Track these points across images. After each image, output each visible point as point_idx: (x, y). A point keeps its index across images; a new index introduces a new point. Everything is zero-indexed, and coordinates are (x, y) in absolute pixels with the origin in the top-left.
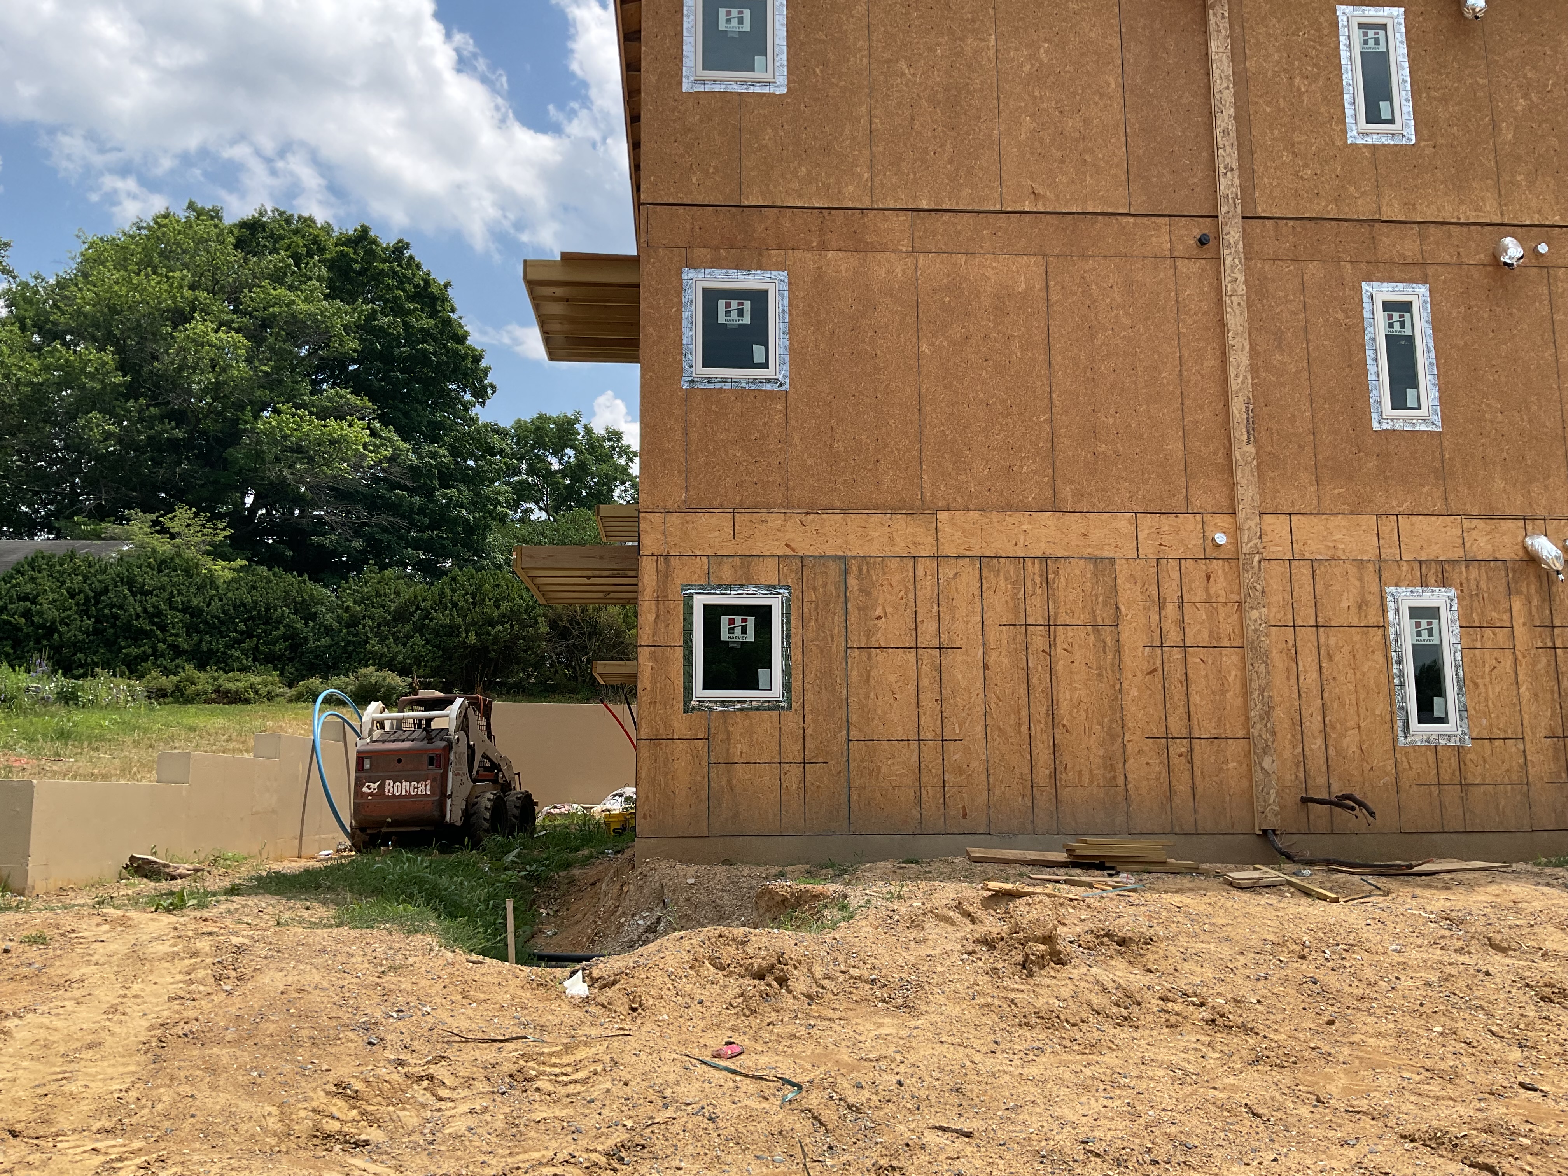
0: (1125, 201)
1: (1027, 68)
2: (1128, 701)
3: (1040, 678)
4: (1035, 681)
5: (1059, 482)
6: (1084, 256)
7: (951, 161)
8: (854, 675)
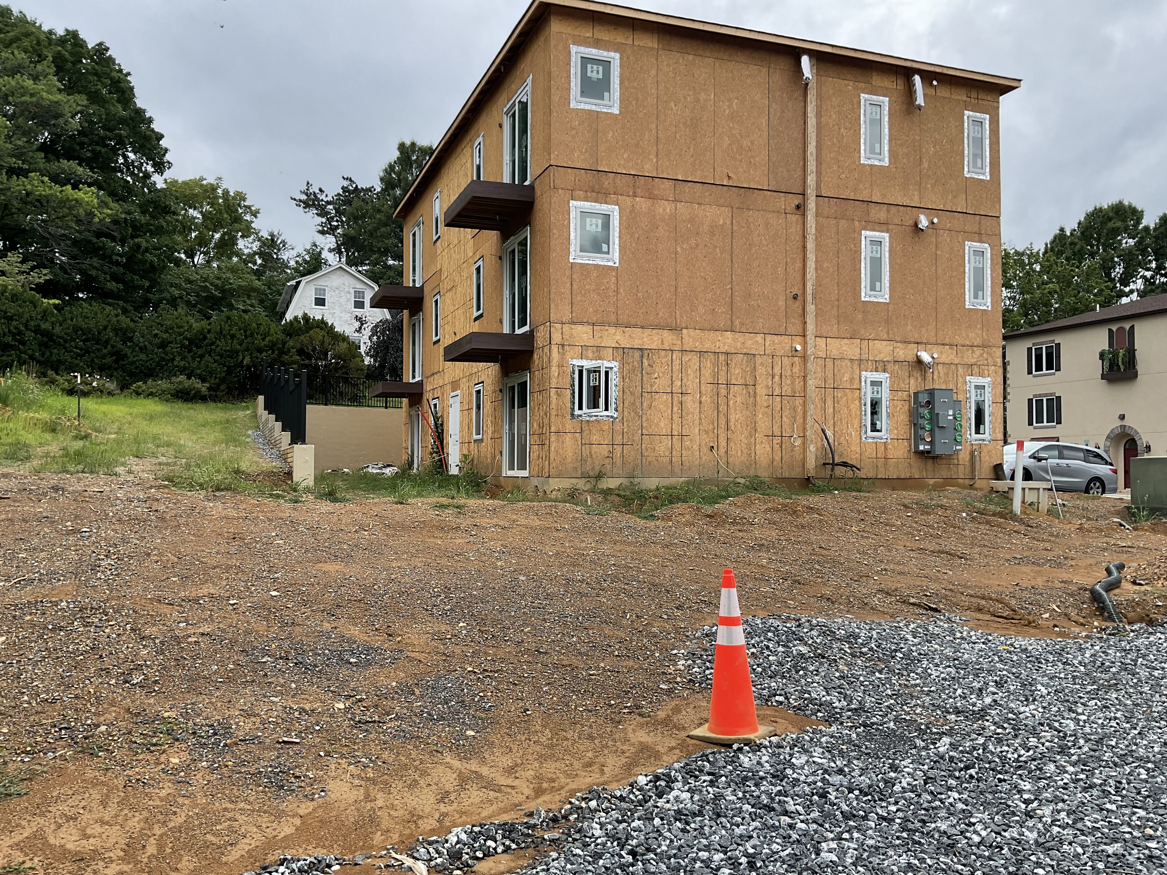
0: (767, 183)
1: (727, 112)
2: (758, 419)
3: (723, 408)
4: (721, 409)
5: (734, 318)
6: (749, 209)
7: (692, 156)
8: (645, 404)
